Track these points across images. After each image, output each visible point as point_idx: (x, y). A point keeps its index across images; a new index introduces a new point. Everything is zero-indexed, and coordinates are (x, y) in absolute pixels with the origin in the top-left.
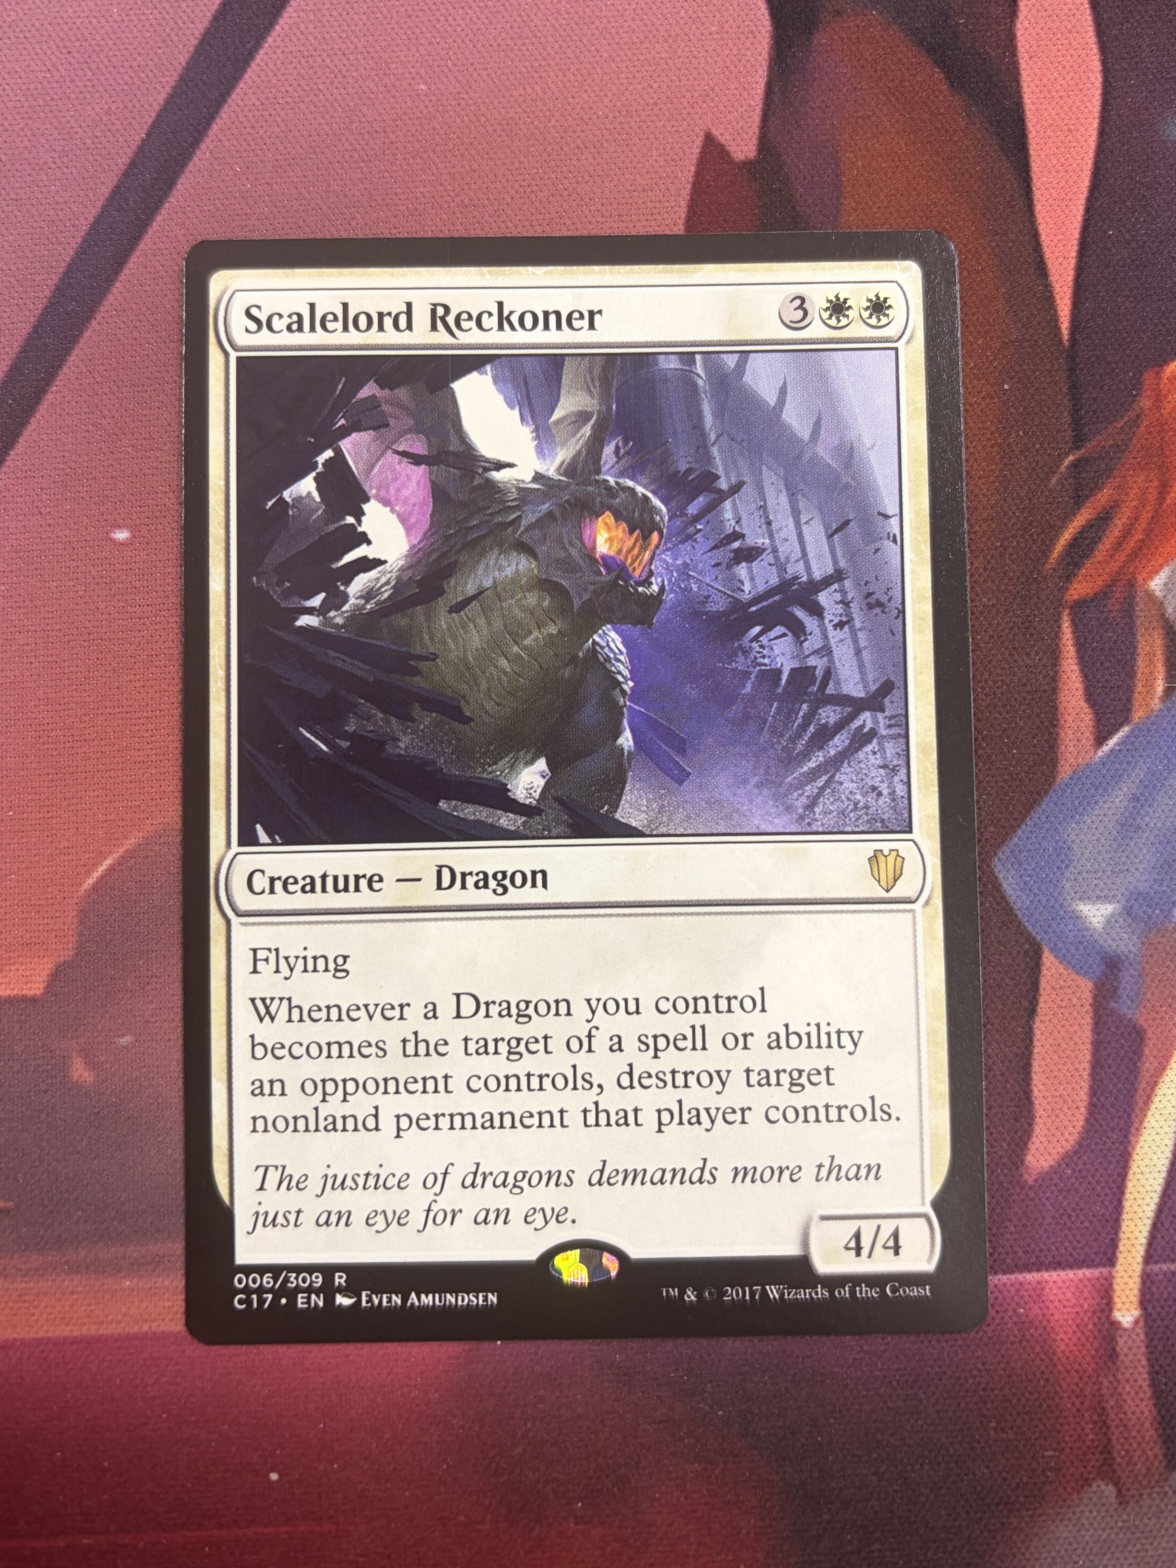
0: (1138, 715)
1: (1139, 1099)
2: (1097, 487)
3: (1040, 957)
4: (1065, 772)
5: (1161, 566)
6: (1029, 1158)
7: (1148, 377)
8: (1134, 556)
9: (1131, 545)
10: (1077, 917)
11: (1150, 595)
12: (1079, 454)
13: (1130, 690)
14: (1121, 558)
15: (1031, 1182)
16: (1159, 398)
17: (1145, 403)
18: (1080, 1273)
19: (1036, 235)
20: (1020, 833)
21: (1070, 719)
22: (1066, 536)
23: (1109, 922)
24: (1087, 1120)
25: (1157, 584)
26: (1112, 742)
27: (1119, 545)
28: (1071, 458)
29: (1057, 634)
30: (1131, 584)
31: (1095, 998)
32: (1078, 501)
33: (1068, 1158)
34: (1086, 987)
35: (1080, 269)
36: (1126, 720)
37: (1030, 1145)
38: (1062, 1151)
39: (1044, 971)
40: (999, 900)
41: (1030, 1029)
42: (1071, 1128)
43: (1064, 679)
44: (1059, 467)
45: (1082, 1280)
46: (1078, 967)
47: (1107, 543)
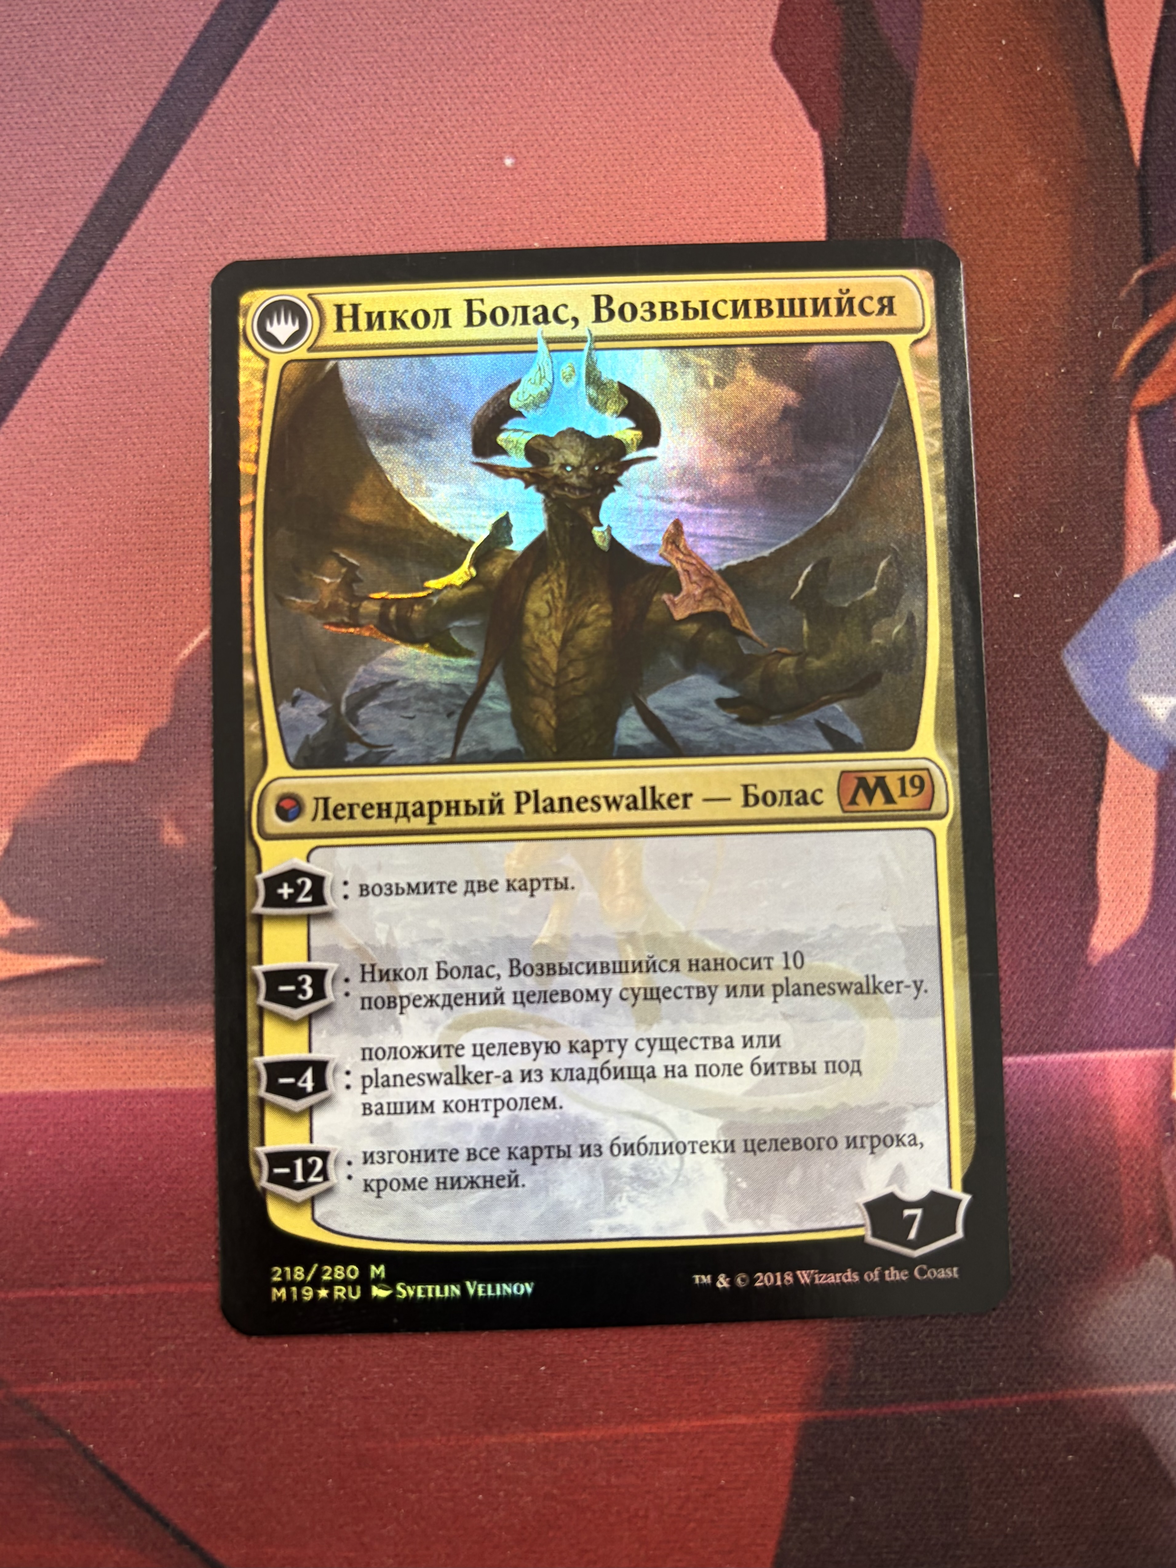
2: (1164, 301)
3: (1105, 747)
4: (1131, 570)
6: (1094, 941)
10: (1140, 708)
12: (1148, 268)
15: (1095, 963)
18: (1142, 1053)
19: (1109, 62)
20: (1087, 626)
21: (1136, 519)
22: (1135, 346)
24: (1150, 906)
29: (1125, 439)
31: (1159, 787)
32: (1146, 315)
33: (1131, 943)
34: (1150, 778)
35: (1151, 93)
37: (1095, 927)
38: (1126, 934)
39: (1110, 759)
40: (1067, 688)
41: (1096, 816)
42: (1135, 912)
43: (1131, 480)
44: (1127, 280)
45: (1143, 1060)
46: (1141, 757)
47: (1174, 353)
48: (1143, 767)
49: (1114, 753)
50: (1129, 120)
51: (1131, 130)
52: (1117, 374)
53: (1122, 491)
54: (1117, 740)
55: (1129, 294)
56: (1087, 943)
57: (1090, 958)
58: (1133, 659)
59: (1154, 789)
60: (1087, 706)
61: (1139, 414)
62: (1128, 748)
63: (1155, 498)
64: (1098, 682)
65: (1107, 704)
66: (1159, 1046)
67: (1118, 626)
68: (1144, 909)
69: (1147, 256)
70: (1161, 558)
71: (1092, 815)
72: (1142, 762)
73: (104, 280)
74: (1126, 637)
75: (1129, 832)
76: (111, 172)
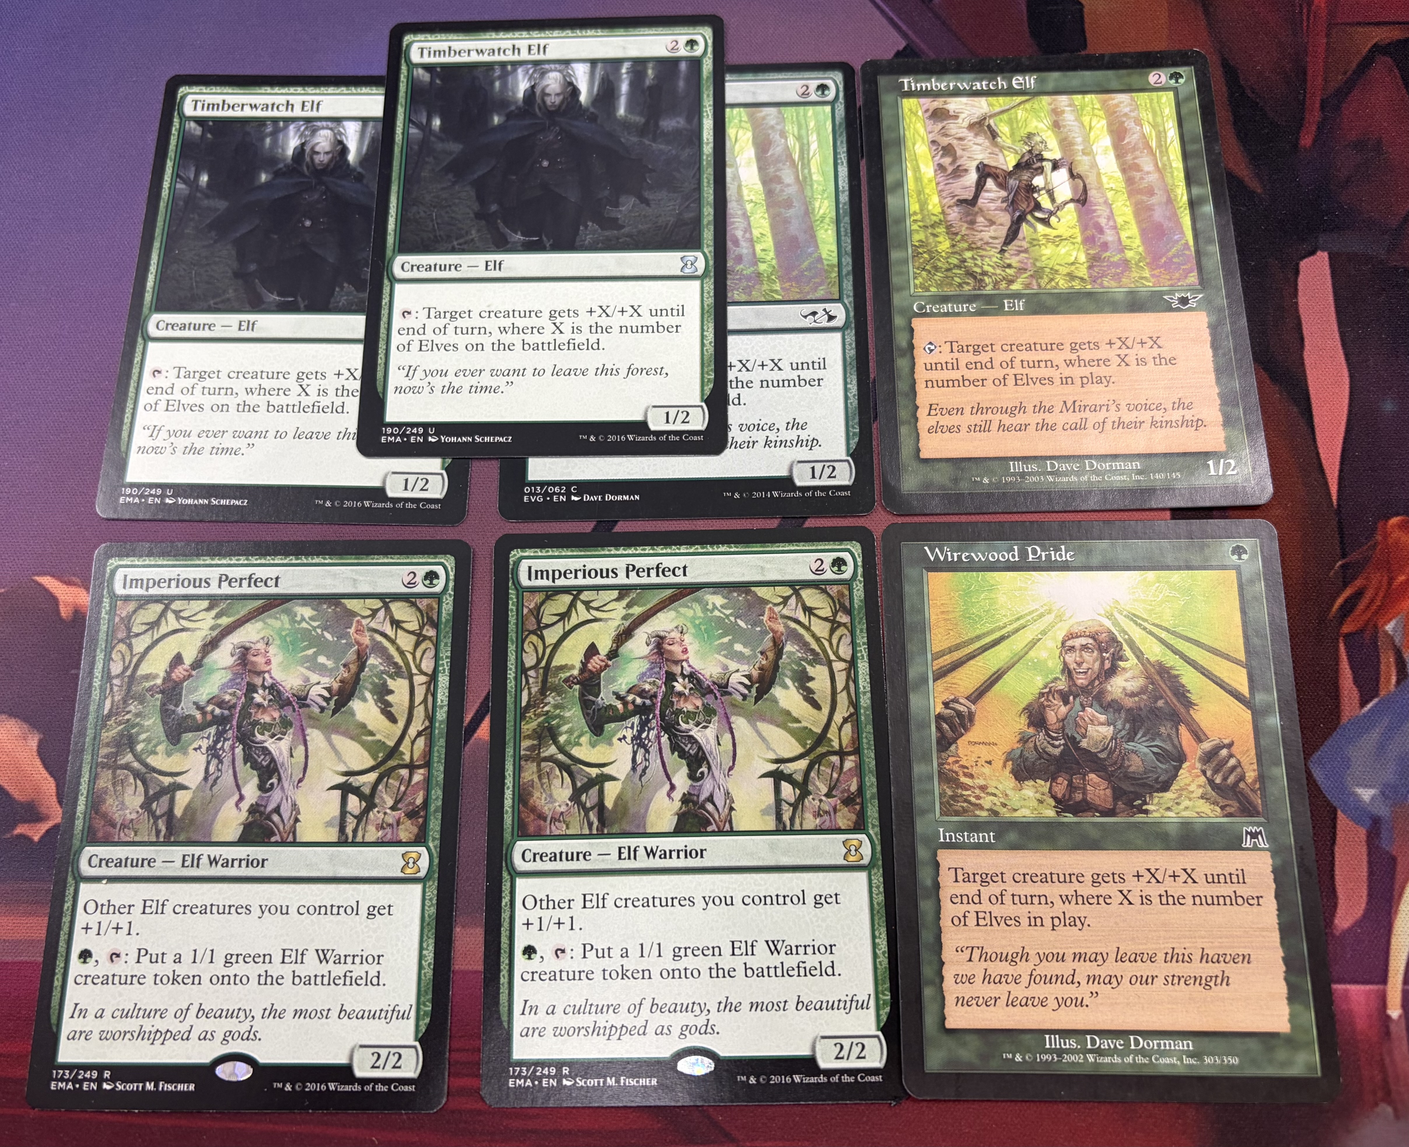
0: (1383, 693)
1: (1396, 894)
2: (1354, 578)
3: (1336, 814)
4: (1344, 720)
5: (1391, 619)
6: (1336, 921)
7: (1380, 525)
8: (1376, 613)
9: (1374, 607)
10: (1356, 795)
11: (1386, 633)
12: (1344, 561)
13: (1377, 680)
14: (1369, 614)
15: (1337, 934)
16: (1386, 536)
17: (1379, 538)
18: (1368, 987)
19: (1318, 454)
20: (1321, 749)
21: (1346, 693)
22: (1340, 601)
23: (1373, 798)
24: (1367, 904)
25: (1389, 627)
26: (1369, 706)
27: (1368, 607)
28: (1340, 563)
29: (1337, 649)
30: (1375, 626)
31: (1368, 837)
32: (1345, 585)
33: (1358, 923)
34: (1362, 832)
35: (1341, 471)
36: (1376, 695)
37: (1336, 914)
39: (1339, 821)
41: (1333, 852)
43: (1342, 671)
44: (1333, 567)
45: (1370, 990)
46: (1357, 821)
47: (1361, 606)
50: (1330, 484)
51: (1331, 489)
53: (1338, 677)
55: (1335, 574)
56: (1332, 923)
63: (1356, 681)
66: (1377, 983)
68: (1363, 906)
69: (1344, 555)
71: (1330, 851)
75: (1352, 862)
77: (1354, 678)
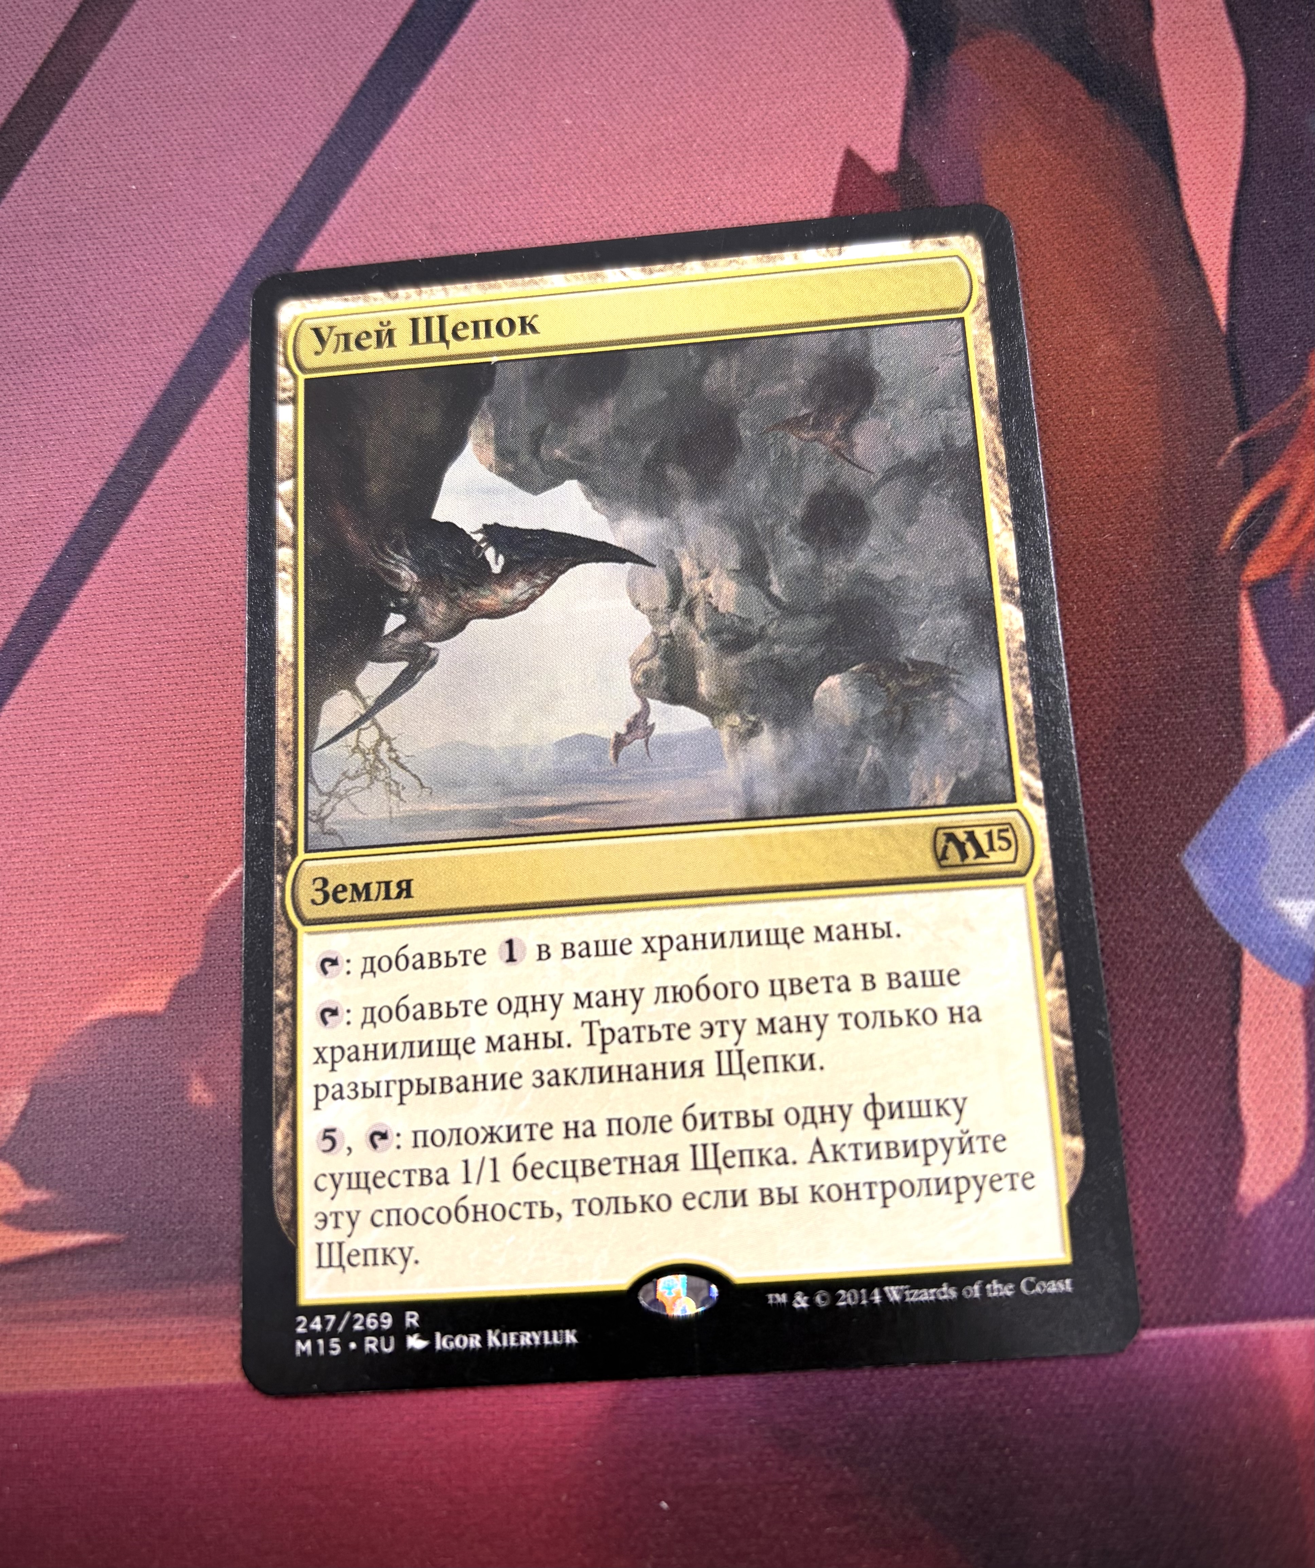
2: (1266, 467)
3: (1240, 961)
4: (1254, 760)
6: (1243, 1188)
7: (1314, 357)
8: (1312, 535)
9: (1308, 524)
10: (1277, 915)
12: (1246, 435)
14: (1298, 538)
15: (1247, 1213)
17: (1313, 383)
19: (1186, 228)
20: (1209, 825)
21: (1256, 703)
22: (1239, 517)
24: (1308, 1144)
26: (1305, 727)
27: (1295, 525)
29: (1235, 616)
31: (1306, 1004)
32: (1249, 482)
33: (1287, 1189)
34: (1295, 991)
35: (1234, 259)
37: (1243, 1172)
38: (1281, 1179)
39: (1246, 975)
40: (1191, 897)
41: (1235, 1040)
42: (1288, 1153)
43: (1246, 662)
44: (1225, 449)
46: (1284, 970)
47: (1282, 523)
48: (1284, 982)
49: (1250, 967)
50: (1212, 285)
51: (1214, 296)
52: (1221, 548)
53: (1238, 673)
54: (1253, 952)
55: (1228, 463)
56: (1235, 1191)
57: (1241, 1209)
58: (1263, 860)
59: (1300, 1007)
60: (1215, 915)
61: (1249, 588)
62: (1266, 961)
63: (1275, 679)
64: (1225, 887)
65: (1238, 911)
67: (1244, 823)
68: (1300, 1147)
69: (1244, 423)
70: (1288, 745)
71: (1230, 1040)
72: (1284, 977)
73: (145, 506)
74: (1255, 835)
75: (1274, 1058)
76: (154, 399)
77: (1272, 672)
